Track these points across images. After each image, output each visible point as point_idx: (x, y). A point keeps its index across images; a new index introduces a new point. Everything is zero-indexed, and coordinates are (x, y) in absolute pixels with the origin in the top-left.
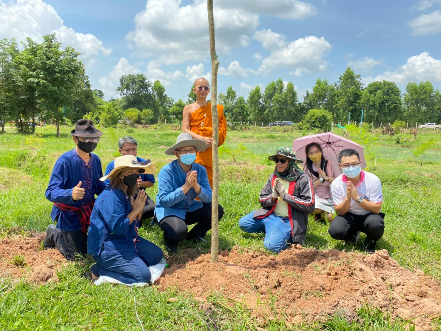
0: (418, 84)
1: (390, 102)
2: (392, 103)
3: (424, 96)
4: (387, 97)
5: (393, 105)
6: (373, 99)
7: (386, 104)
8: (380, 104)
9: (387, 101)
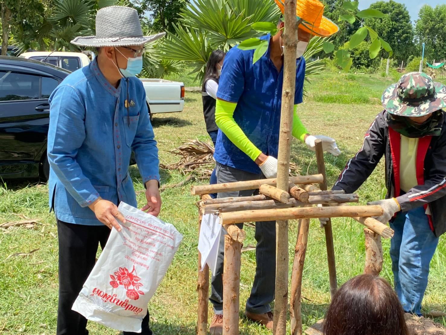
0: (434, 8)
1: (401, 31)
2: (403, 33)
3: (441, 24)
4: (397, 24)
5: (404, 35)
6: (380, 25)
7: (396, 34)
8: (388, 33)
9: (397, 30)
